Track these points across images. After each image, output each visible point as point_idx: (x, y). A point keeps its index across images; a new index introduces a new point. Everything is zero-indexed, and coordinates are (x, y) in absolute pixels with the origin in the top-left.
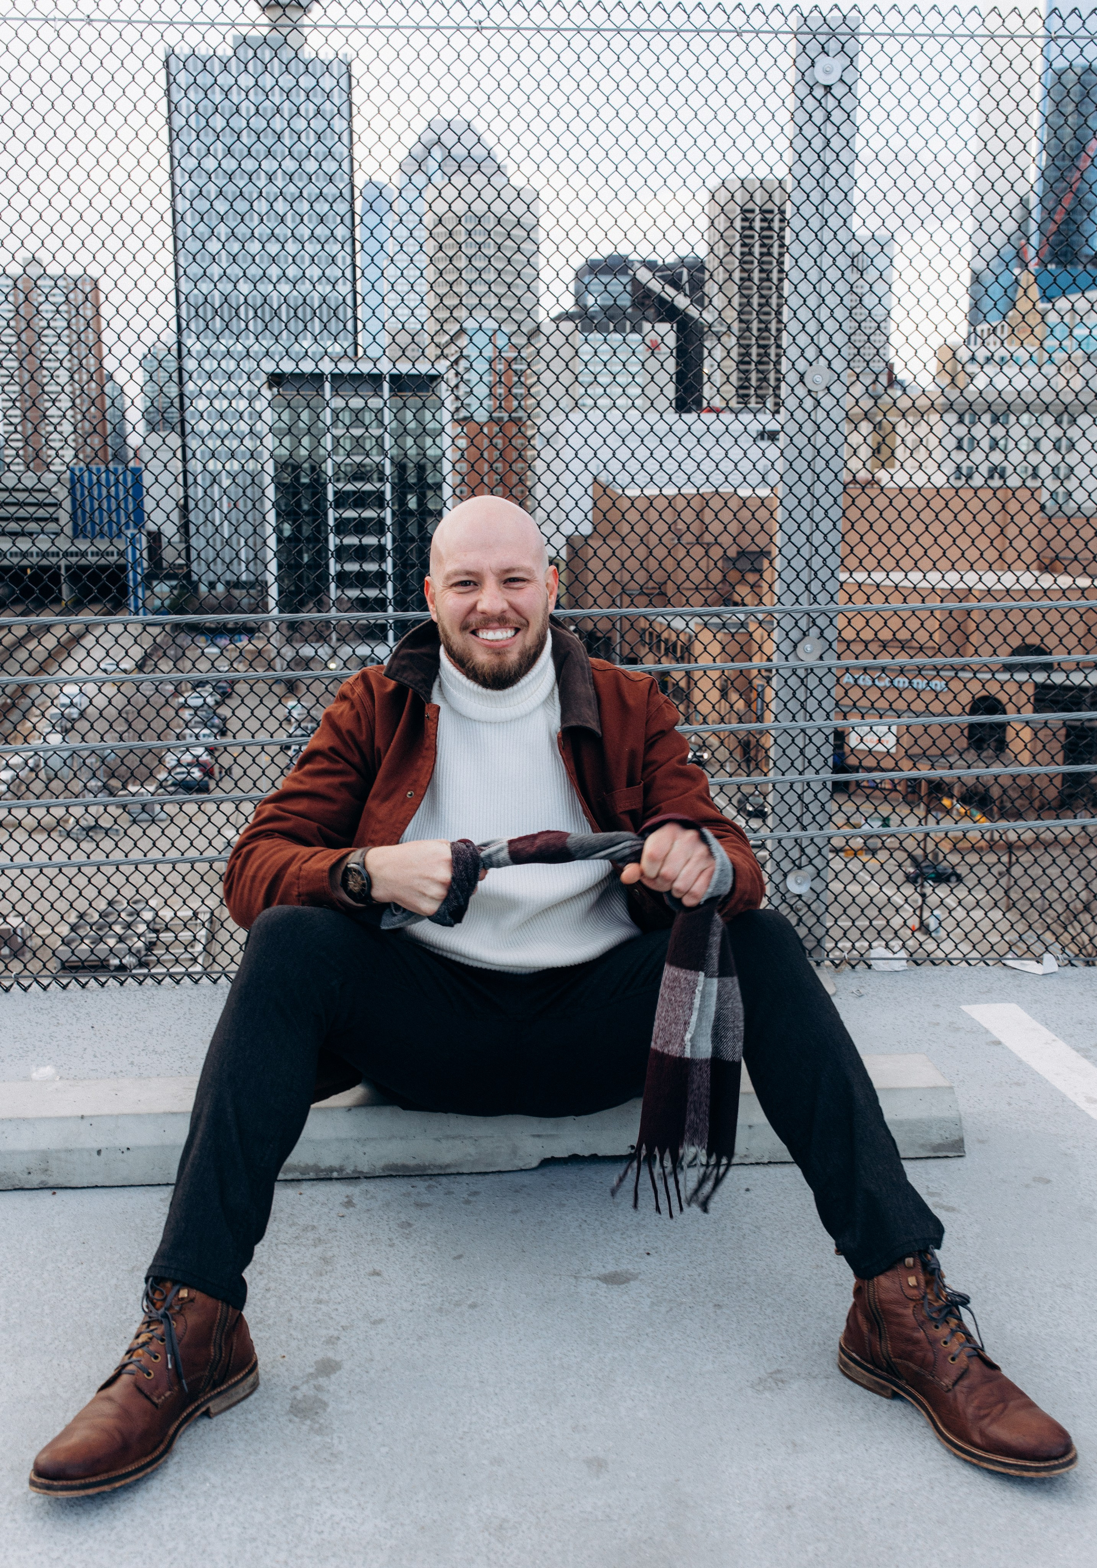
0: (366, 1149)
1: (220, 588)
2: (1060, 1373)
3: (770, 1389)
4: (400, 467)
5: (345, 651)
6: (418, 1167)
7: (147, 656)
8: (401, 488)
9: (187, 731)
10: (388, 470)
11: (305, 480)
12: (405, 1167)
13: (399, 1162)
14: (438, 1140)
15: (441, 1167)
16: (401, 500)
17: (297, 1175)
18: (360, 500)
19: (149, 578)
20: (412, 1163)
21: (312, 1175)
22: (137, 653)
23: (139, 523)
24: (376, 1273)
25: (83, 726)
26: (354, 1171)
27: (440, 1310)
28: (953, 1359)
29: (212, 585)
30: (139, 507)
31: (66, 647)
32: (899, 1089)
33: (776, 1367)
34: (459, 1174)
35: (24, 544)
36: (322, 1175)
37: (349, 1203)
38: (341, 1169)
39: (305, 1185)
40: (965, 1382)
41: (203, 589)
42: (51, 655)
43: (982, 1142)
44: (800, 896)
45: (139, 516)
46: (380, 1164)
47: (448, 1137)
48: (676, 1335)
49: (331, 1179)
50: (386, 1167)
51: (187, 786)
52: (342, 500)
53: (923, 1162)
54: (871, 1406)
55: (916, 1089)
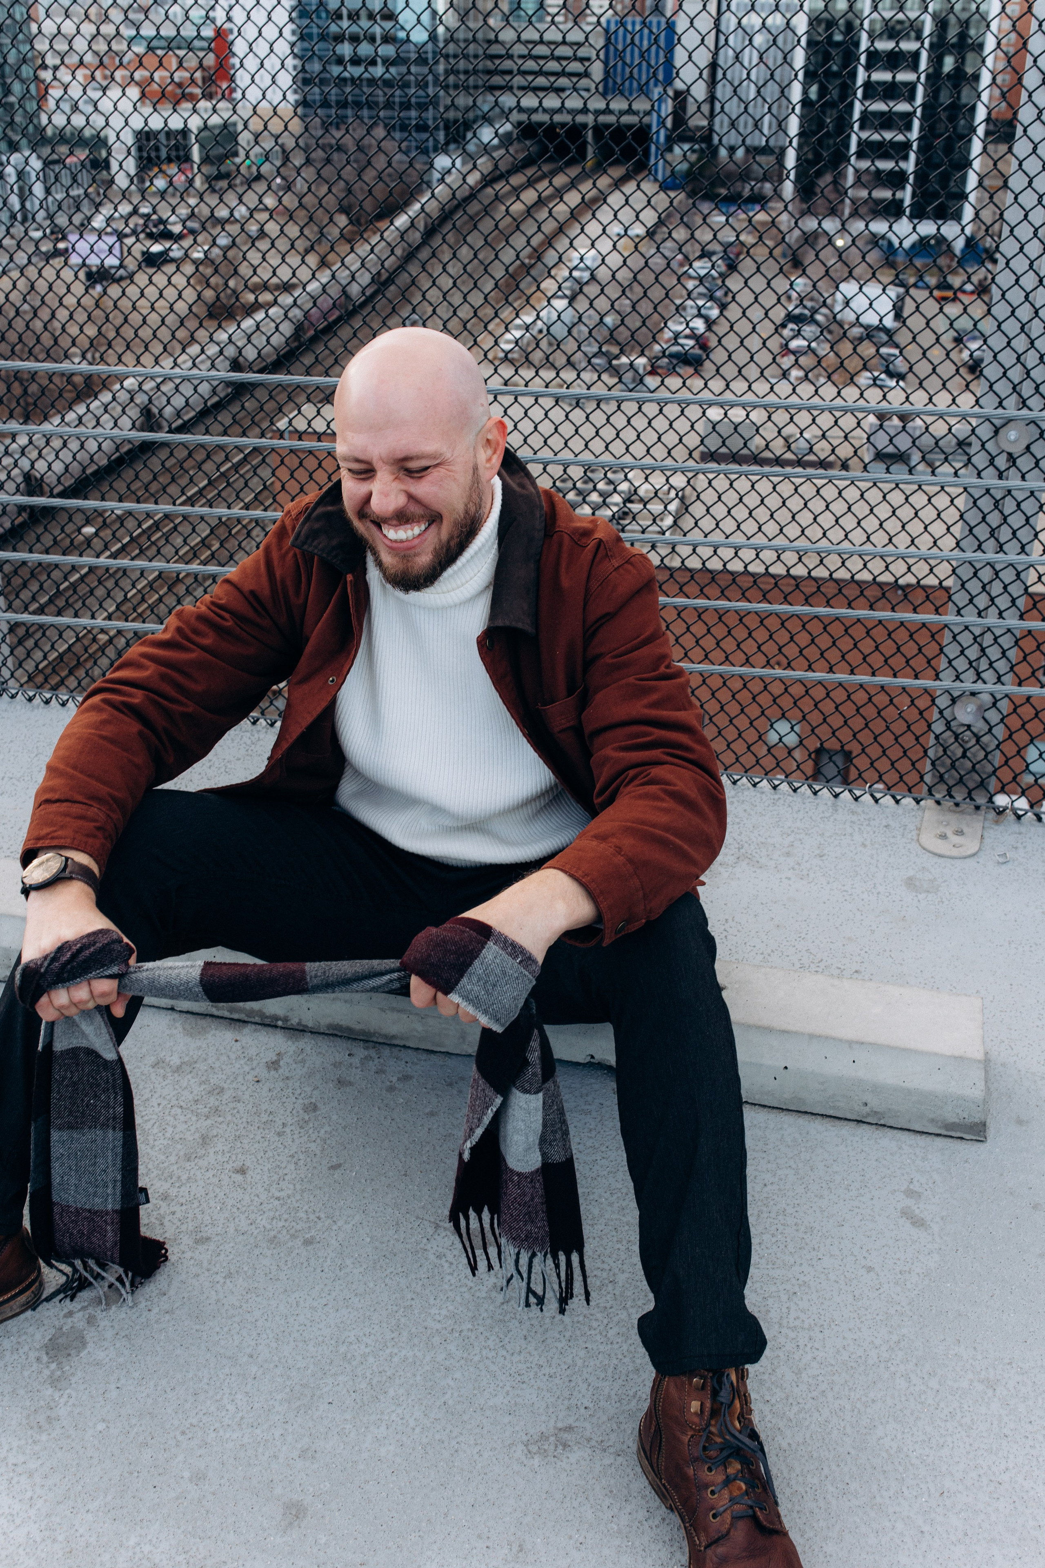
0: (311, 1005)
1: (740, 153)
2: (900, 1525)
3: (544, 1453)
4: (942, 24)
5: (857, 226)
6: (363, 1032)
7: (660, 222)
8: (938, 49)
9: (690, 303)
10: (928, 29)
11: (838, 38)
12: (349, 1029)
13: (344, 1023)
14: (383, 1010)
15: (386, 1036)
16: (937, 61)
17: (242, 1016)
18: (894, 60)
19: (671, 142)
20: (358, 1027)
21: (257, 1019)
22: (649, 217)
23: (669, 81)
24: (242, 1171)
25: (592, 290)
26: (299, 1024)
27: (272, 1240)
28: (714, 1516)
29: (732, 150)
30: (669, 62)
31: (590, 205)
32: (916, 1052)
33: (571, 1421)
34: (404, 1047)
35: (551, 102)
36: (267, 1021)
37: (274, 1065)
38: (286, 1019)
39: (248, 1030)
40: (721, 1550)
41: (723, 152)
42: (574, 215)
43: (1020, 1122)
44: (969, 727)
45: (670, 71)
46: (325, 1022)
47: (393, 1009)
48: (490, 1343)
49: (276, 1027)
50: (330, 1026)
51: (685, 359)
52: (874, 59)
53: (929, 1139)
54: (642, 1514)
55: (936, 1054)
